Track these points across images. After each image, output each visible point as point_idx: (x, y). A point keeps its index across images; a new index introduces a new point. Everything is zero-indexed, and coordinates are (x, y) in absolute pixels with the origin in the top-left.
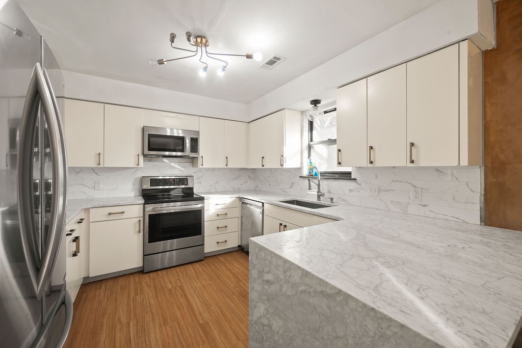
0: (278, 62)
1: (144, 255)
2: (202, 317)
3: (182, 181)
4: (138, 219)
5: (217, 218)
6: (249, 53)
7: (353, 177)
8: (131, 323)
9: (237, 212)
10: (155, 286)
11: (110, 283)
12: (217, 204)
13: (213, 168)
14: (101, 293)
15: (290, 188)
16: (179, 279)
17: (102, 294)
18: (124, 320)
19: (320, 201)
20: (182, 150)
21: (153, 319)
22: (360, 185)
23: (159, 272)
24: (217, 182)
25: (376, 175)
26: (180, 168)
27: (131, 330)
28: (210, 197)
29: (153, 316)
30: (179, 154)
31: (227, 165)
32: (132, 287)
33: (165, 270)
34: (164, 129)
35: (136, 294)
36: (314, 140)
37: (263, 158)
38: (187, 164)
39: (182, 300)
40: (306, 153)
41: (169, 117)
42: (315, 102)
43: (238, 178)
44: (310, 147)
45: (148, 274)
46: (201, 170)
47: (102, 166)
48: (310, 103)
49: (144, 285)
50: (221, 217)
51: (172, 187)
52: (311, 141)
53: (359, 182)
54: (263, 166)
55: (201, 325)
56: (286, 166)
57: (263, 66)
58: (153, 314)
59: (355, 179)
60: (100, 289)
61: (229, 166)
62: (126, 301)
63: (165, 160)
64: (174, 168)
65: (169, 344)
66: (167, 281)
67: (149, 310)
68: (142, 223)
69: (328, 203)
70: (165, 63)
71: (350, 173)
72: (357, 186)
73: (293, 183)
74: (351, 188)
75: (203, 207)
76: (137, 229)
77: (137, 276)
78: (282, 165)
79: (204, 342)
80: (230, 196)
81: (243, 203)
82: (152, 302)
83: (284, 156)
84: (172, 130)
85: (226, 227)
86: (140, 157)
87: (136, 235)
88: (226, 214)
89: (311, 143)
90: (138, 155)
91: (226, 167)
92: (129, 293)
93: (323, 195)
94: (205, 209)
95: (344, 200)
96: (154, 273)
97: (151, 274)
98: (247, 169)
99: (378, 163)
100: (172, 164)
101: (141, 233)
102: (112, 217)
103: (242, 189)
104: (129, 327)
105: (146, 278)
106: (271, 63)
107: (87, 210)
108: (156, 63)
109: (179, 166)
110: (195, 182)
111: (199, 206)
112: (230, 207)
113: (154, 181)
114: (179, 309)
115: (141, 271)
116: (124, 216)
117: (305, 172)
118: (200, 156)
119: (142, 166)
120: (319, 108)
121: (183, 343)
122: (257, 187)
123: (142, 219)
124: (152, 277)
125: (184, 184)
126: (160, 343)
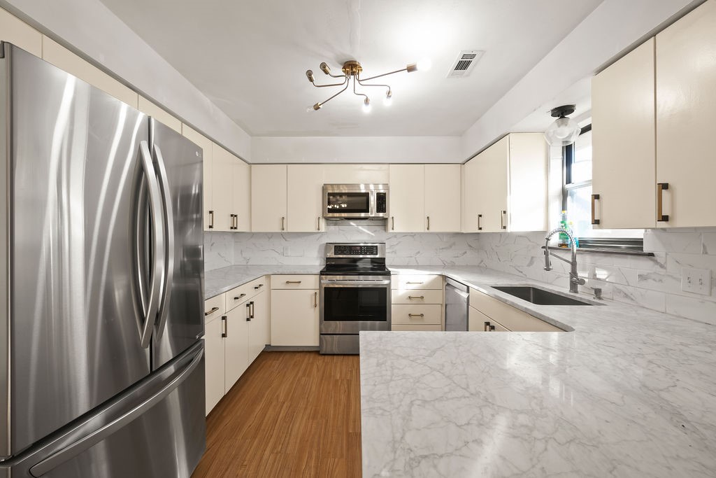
0: (474, 61)
1: (321, 334)
2: (354, 425)
3: (372, 249)
4: (313, 292)
5: (409, 301)
6: (411, 63)
7: (646, 249)
8: (285, 406)
9: (439, 297)
10: (324, 372)
11: (288, 356)
12: (409, 283)
13: (412, 233)
14: (275, 364)
15: (529, 265)
16: (351, 371)
17: (277, 365)
18: (281, 399)
19: (576, 292)
20: (367, 211)
21: (306, 408)
22: (662, 266)
23: (335, 357)
24: (419, 252)
25: (704, 246)
26: (369, 232)
27: (282, 411)
28: (398, 272)
29: (307, 404)
30: (363, 215)
31: (428, 229)
32: (303, 366)
33: (342, 357)
34: (358, 185)
35: (304, 375)
36: (573, 179)
37: (480, 216)
38: (377, 228)
39: (343, 397)
40: (556, 205)
41: (365, 170)
42: (562, 112)
43: (451, 247)
44: (565, 194)
45: (323, 357)
46: (395, 235)
47: (285, 231)
48: (550, 113)
49: (315, 367)
50: (414, 301)
51: (361, 256)
52: (569, 181)
53: (661, 261)
54: (480, 229)
55: (348, 434)
56: (511, 228)
57: (452, 75)
58: (308, 402)
59: (651, 255)
60: (278, 360)
61: (431, 230)
62: (291, 380)
63: (352, 223)
64: (362, 232)
65: (307, 440)
66: (338, 369)
67: (307, 396)
68: (318, 295)
69: (590, 297)
70: (320, 107)
71: (639, 242)
72: (657, 268)
73: (532, 258)
74: (644, 272)
75: (389, 284)
76: (314, 304)
77: (312, 356)
78: (505, 228)
79: (342, 456)
80: (428, 272)
81: (448, 285)
82: (314, 389)
83: (508, 213)
84: (367, 186)
85: (422, 315)
86: (321, 220)
87: (313, 310)
88: (422, 297)
89: (568, 186)
90: (319, 218)
91: (427, 231)
92: (298, 372)
93: (582, 282)
94: (392, 288)
95: (626, 296)
96: (330, 357)
97: (326, 357)
98: (463, 233)
99: (680, 222)
100: (360, 228)
101: (318, 308)
102: (290, 286)
103: (457, 264)
104: (282, 406)
105: (320, 361)
106: (463, 65)
107: (268, 276)
108: (313, 109)
109: (368, 230)
110: (387, 251)
111: (386, 282)
112: (429, 288)
113: (339, 248)
114: (335, 406)
115: (316, 352)
116: (300, 286)
117: (555, 240)
118: (391, 217)
119: (323, 231)
120: (569, 122)
121: (321, 446)
122: (482, 261)
123: (318, 291)
124: (326, 361)
125: (372, 254)
126: (300, 436)
